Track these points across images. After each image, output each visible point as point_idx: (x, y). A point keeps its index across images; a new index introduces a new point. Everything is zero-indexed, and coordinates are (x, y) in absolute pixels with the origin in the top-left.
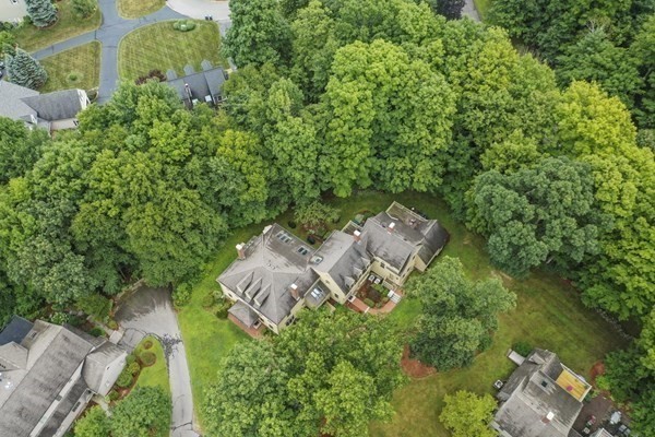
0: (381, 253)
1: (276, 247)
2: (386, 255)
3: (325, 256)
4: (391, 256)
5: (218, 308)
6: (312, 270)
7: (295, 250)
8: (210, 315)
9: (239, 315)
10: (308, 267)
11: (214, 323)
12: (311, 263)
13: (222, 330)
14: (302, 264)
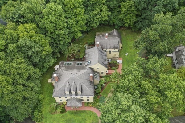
0: (109, 47)
1: (68, 68)
2: (111, 47)
3: (90, 60)
4: (113, 46)
5: (59, 109)
6: (90, 68)
7: (76, 65)
8: (58, 115)
9: (73, 104)
10: (87, 67)
11: (62, 117)
12: (86, 66)
13: (68, 117)
14: (83, 68)
